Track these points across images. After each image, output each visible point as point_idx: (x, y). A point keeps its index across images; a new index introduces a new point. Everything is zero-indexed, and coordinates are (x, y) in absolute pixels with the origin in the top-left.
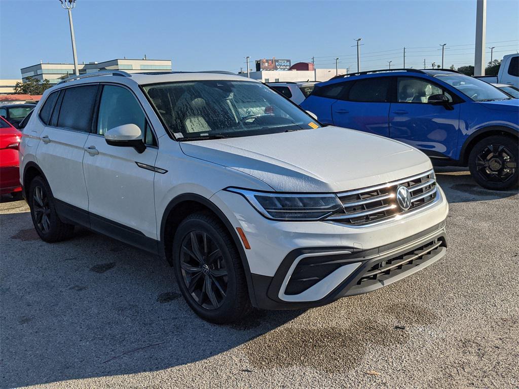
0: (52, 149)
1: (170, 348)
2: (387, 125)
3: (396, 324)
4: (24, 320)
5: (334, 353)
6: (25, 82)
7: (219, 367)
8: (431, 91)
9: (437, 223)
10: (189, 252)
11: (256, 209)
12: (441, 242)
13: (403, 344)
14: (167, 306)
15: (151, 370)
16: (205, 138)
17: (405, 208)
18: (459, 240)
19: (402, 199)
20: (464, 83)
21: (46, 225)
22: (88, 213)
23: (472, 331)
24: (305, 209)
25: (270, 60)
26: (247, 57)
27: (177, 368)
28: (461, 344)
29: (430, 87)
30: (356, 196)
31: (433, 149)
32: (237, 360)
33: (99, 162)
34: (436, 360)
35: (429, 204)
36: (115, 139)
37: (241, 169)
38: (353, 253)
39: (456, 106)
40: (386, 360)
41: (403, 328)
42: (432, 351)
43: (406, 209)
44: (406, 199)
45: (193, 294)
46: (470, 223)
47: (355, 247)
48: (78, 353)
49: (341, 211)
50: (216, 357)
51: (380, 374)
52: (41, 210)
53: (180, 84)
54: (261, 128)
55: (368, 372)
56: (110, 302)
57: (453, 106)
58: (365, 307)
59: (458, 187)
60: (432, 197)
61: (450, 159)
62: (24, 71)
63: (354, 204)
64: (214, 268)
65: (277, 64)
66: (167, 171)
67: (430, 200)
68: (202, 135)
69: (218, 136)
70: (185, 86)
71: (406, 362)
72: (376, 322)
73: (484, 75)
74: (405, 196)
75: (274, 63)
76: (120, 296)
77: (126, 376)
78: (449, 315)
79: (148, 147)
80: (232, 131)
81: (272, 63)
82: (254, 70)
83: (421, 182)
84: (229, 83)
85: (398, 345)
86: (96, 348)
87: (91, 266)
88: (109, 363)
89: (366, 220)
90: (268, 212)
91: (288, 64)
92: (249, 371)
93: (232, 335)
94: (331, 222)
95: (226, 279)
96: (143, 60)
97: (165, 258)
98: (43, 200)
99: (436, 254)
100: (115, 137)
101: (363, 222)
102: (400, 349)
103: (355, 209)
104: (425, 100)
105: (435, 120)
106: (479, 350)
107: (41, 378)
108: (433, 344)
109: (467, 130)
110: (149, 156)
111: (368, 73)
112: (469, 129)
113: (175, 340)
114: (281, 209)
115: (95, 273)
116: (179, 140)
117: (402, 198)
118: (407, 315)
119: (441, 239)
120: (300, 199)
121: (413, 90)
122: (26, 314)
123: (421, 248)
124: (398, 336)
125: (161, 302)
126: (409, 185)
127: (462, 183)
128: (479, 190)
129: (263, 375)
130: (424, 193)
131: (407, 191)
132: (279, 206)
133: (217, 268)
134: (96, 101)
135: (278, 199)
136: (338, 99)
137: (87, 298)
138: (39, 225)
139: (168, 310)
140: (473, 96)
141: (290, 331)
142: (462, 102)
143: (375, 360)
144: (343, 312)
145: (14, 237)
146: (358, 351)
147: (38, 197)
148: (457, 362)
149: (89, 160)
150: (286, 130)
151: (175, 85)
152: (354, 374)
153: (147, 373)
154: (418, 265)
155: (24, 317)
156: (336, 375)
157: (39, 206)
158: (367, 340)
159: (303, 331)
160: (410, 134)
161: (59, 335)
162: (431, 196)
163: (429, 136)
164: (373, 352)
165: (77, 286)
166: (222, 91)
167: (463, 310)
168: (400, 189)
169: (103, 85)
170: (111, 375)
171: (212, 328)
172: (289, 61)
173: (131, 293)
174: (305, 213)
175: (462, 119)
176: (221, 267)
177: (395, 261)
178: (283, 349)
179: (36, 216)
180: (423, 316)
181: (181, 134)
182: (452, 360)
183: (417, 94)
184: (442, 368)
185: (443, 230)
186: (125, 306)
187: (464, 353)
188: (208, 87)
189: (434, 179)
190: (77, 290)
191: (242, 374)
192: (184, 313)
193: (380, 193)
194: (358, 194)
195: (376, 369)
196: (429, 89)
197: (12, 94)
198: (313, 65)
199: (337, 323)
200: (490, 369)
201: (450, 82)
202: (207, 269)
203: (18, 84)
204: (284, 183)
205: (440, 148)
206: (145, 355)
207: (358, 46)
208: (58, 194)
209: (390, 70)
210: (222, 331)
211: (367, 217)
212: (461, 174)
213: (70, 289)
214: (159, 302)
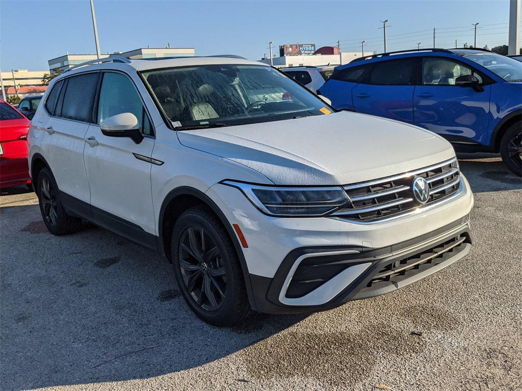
0: (56, 140)
1: (165, 353)
2: (411, 110)
3: (412, 329)
4: (21, 318)
5: (341, 362)
6: (52, 74)
7: (213, 375)
8: (460, 72)
9: (459, 218)
10: (187, 249)
11: (254, 204)
12: (465, 238)
13: (419, 354)
14: (167, 305)
15: (141, 377)
16: (204, 127)
17: (423, 201)
18: (487, 233)
19: (418, 192)
20: (495, 62)
21: (54, 218)
22: (90, 205)
23: (499, 339)
24: (307, 204)
25: (294, 45)
26: (270, 43)
27: (169, 375)
28: (485, 354)
29: (459, 67)
30: (366, 189)
31: (461, 134)
32: (233, 368)
33: (99, 153)
34: (455, 373)
35: (451, 196)
36: (112, 129)
37: (239, 160)
38: (362, 252)
39: (487, 88)
40: (398, 372)
41: (420, 334)
42: (452, 362)
43: (424, 203)
44: (424, 192)
45: (193, 293)
46: (500, 214)
47: (364, 245)
48: (69, 356)
49: (349, 206)
50: (212, 364)
51: (390, 388)
52: (48, 202)
53: (181, 70)
54: (268, 114)
55: (377, 385)
56: (109, 300)
57: (483, 87)
58: (378, 309)
59: (489, 175)
60: (455, 189)
61: (479, 145)
62: (51, 62)
63: (363, 198)
64: (212, 267)
65: (301, 49)
66: (163, 163)
67: (452, 191)
68: (201, 123)
69: (218, 124)
70: (187, 72)
71: (421, 374)
72: (390, 327)
73: (519, 54)
74: (423, 188)
75: (298, 48)
76: (120, 293)
77: (114, 383)
78: (473, 320)
79: (146, 137)
80: (235, 119)
81: (296, 48)
82: (278, 55)
83: (441, 172)
84: (234, 67)
85: (413, 355)
86: (88, 350)
87: (95, 261)
88: (100, 368)
89: (378, 216)
90: (266, 207)
91: (313, 48)
92: (246, 381)
93: (232, 339)
94: (337, 218)
95: (225, 279)
96: (167, 48)
97: (164, 255)
98: (50, 192)
99: (459, 251)
100: (111, 127)
101: (374, 217)
102: (416, 359)
103: (364, 204)
104: (452, 81)
105: (464, 103)
106: (506, 361)
107: (27, 383)
108: (453, 353)
109: (499, 113)
110: (146, 147)
111: (390, 55)
112: (500, 112)
113: (170, 343)
114: (281, 204)
115: (98, 268)
116: (176, 129)
117: (419, 190)
118: (426, 319)
119: (465, 234)
120: (303, 192)
121: (439, 72)
122: (23, 312)
123: (441, 246)
124: (414, 343)
125: (161, 301)
126: (428, 176)
127: (492, 171)
128: (512, 177)
129: (261, 386)
130: (445, 184)
131: (425, 183)
132: (280, 200)
133: (215, 267)
134: (96, 90)
135: (278, 192)
136: (359, 83)
137: (87, 295)
138: (47, 217)
139: (168, 310)
140: (505, 76)
141: (294, 335)
142: (493, 83)
143: (386, 371)
144: (354, 315)
145: (24, 230)
146: (367, 360)
147: (45, 188)
148: (479, 376)
149: (89, 151)
150: (294, 116)
151: (175, 70)
152: (361, 387)
153: (137, 381)
154: (438, 264)
155: (21, 315)
156: (341, 388)
157: (46, 198)
158: (378, 347)
159: (309, 336)
160: (437, 119)
161: (52, 335)
162: (453, 187)
163: (457, 121)
164: (384, 362)
165: (79, 282)
166: (226, 76)
167: (489, 314)
168: (416, 181)
169: (104, 73)
170: (100, 382)
171: (211, 330)
172: (313, 45)
173: (132, 290)
174: (307, 208)
175: (492, 102)
176: (220, 266)
177: (411, 260)
178: (284, 356)
179: (44, 208)
180: (444, 321)
181: (179, 122)
182: (474, 373)
183: (444, 76)
184: (462, 383)
185: (467, 225)
186: (123, 305)
187: (489, 365)
188: (211, 72)
189: (457, 168)
190: (78, 286)
191: (237, 384)
192: (184, 312)
193: (393, 185)
194: (368, 187)
195: (387, 382)
196: (457, 70)
197: (40, 85)
198: (338, 49)
199: (346, 327)
200: (518, 385)
201: (481, 62)
202: (206, 267)
203: (45, 76)
204: (284, 174)
205: (469, 133)
206: (137, 360)
207: (384, 27)
208: (63, 187)
209: (419, 50)
210: (221, 334)
211: (379, 212)
212: (492, 161)
213: (71, 285)
214: (159, 301)
